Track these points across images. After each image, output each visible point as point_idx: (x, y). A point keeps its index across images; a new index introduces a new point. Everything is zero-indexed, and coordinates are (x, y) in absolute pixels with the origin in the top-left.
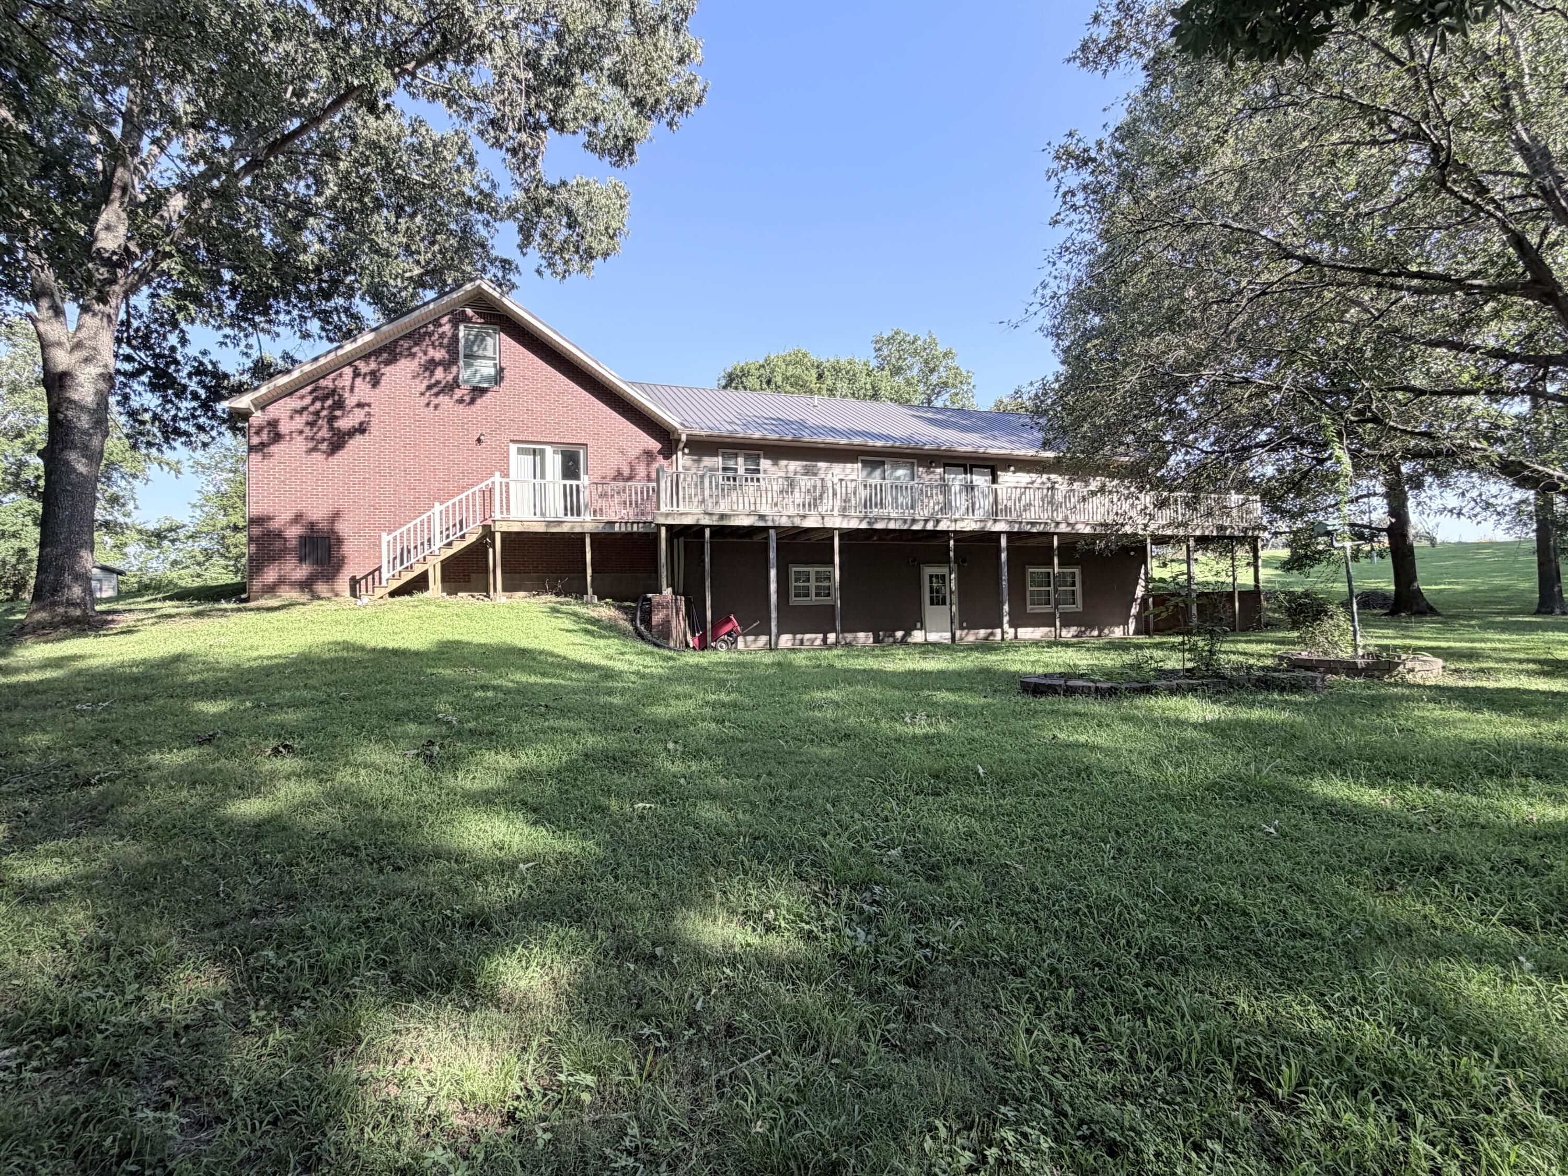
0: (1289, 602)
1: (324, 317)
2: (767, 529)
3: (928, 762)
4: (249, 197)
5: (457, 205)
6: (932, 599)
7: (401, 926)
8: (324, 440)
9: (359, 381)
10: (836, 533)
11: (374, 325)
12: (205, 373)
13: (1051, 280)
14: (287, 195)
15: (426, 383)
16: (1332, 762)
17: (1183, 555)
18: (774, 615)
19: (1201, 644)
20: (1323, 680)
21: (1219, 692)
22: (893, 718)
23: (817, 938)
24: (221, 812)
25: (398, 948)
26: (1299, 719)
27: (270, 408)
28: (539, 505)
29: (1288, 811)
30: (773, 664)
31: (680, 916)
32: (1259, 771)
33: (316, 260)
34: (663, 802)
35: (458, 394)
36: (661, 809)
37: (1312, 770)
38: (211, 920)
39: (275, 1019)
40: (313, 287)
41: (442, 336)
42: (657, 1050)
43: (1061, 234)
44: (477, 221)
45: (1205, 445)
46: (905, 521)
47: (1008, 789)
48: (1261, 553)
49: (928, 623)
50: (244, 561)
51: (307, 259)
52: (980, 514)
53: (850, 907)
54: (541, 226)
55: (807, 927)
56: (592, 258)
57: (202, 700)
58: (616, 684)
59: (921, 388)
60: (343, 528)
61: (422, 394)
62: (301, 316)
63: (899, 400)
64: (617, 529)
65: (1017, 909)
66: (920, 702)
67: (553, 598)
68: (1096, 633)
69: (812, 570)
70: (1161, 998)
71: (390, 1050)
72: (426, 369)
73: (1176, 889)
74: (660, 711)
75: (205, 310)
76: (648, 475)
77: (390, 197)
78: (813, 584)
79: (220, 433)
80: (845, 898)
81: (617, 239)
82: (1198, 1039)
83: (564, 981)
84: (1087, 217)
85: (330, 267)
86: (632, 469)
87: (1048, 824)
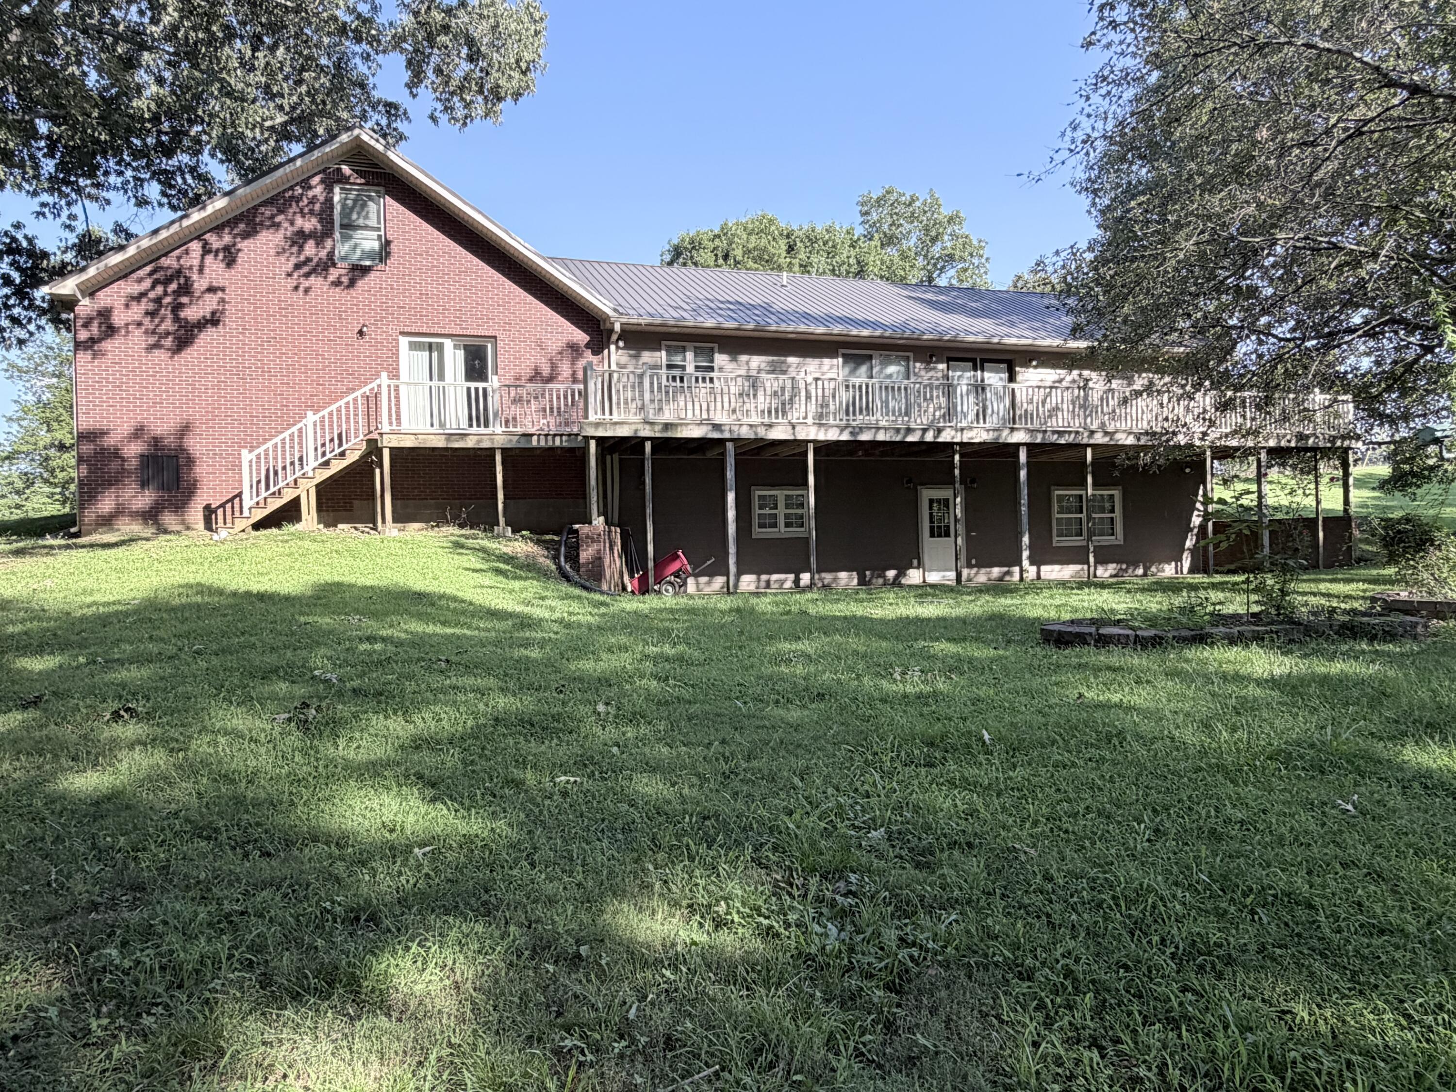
0: (1385, 528)
1: (165, 178)
2: (722, 442)
3: (920, 726)
4: (68, 26)
5: (329, 34)
6: (932, 529)
7: (271, 920)
8: (168, 334)
9: (209, 259)
10: (811, 446)
11: (227, 188)
12: (18, 251)
13: (1084, 119)
14: (115, 23)
15: (293, 260)
16: (1429, 725)
17: (1252, 472)
18: (732, 549)
19: (1270, 582)
20: (1426, 626)
21: (1291, 641)
22: (878, 674)
23: (777, 935)
24: (50, 787)
25: (267, 946)
26: (1391, 673)
27: (101, 294)
28: (437, 416)
29: (1371, 783)
30: (731, 610)
31: (610, 909)
32: (1335, 735)
33: (153, 106)
34: (591, 775)
35: (333, 274)
36: (588, 784)
37: (1404, 734)
38: (41, 914)
39: (120, 1028)
40: (150, 141)
41: (313, 201)
42: (581, 1064)
43: (1097, 58)
44: (355, 54)
45: (1281, 331)
46: (898, 430)
47: (1020, 758)
48: (1352, 469)
49: (926, 559)
50: (73, 487)
51: (141, 104)
52: (993, 421)
53: (819, 900)
54: (434, 60)
55: (766, 922)
56: (500, 99)
57: (24, 655)
58: (534, 634)
59: (920, 262)
60: (195, 445)
61: (289, 275)
62: (135, 178)
63: (891, 277)
64: (534, 442)
65: (1026, 901)
66: (912, 655)
67: (457, 531)
68: (1140, 571)
69: (780, 494)
70: (1201, 1005)
71: (259, 1065)
72: (294, 243)
73: (1225, 877)
74: (587, 665)
75: (16, 171)
76: (574, 374)
77: (243, 24)
78: (781, 511)
79: (39, 327)
80: (813, 889)
81: (531, 75)
82: (1244, 1053)
83: (469, 985)
84: (1130, 37)
85: (171, 115)
86: (554, 367)
87: (1069, 801)
